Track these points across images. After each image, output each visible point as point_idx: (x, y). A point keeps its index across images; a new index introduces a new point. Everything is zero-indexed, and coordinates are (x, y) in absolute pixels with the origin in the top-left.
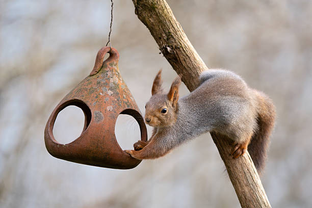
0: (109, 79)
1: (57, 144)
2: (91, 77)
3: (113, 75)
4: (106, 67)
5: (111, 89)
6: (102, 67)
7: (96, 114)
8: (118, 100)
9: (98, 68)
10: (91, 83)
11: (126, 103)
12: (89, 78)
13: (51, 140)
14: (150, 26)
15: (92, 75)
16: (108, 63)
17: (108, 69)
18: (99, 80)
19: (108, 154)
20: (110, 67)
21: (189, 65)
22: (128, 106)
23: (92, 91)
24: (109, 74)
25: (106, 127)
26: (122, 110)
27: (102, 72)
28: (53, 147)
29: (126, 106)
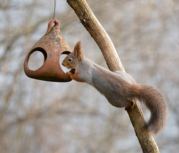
0: (55, 36)
1: (30, 71)
2: (46, 36)
3: (57, 34)
4: (53, 30)
5: (56, 41)
6: (51, 30)
7: (49, 54)
8: (60, 47)
9: (49, 31)
10: (46, 38)
11: (65, 48)
12: (45, 36)
13: (27, 69)
14: (75, 8)
15: (47, 35)
16: (54, 28)
17: (54, 31)
18: (50, 36)
19: (57, 74)
20: (55, 30)
21: (95, 29)
22: (66, 49)
23: (47, 42)
24: (55, 33)
25: (55, 61)
26: (62, 52)
27: (51, 33)
28: (28, 72)
29: (65, 49)
